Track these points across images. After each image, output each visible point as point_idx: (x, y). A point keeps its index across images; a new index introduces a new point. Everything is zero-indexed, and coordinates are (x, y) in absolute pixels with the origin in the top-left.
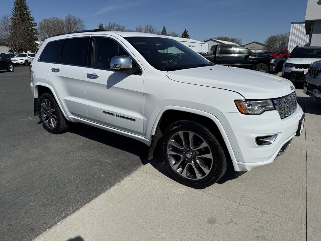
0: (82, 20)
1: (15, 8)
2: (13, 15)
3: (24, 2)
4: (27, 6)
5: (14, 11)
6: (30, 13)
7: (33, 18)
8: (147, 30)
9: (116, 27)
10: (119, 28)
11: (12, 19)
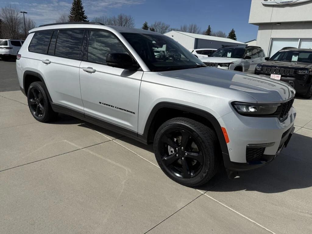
0: (132, 18)
1: (73, 8)
2: (71, 13)
3: (80, 3)
4: (82, 6)
5: (72, 10)
6: (84, 12)
7: (86, 17)
8: (191, 29)
9: (161, 26)
10: (164, 27)
11: (69, 17)
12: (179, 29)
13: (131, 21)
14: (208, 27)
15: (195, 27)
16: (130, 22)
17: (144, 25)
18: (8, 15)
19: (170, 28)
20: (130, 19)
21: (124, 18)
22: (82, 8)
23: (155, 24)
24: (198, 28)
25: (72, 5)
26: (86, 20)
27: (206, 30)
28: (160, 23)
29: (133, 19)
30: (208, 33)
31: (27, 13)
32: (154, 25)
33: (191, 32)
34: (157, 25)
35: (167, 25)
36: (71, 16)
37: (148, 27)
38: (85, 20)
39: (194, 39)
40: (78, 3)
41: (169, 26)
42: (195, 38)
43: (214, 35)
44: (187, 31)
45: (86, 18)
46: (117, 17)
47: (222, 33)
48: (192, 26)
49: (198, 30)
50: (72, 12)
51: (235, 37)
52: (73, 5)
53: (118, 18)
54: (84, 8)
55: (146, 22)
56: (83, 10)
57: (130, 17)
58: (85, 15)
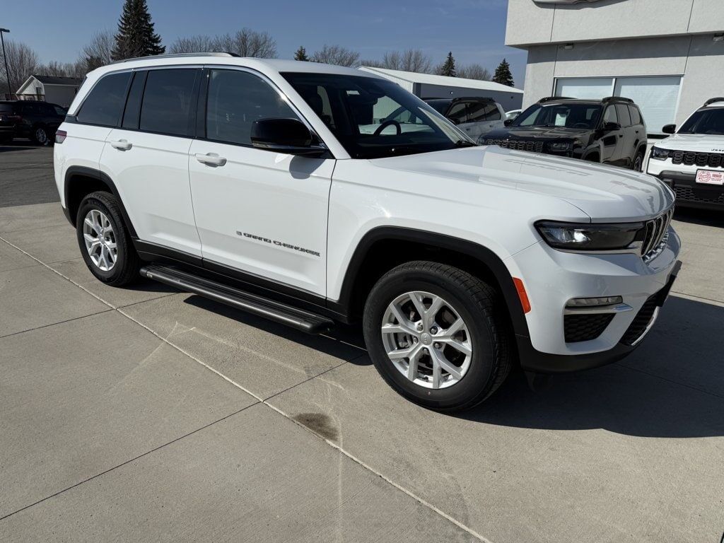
0: (271, 39)
1: (125, 16)
2: (120, 30)
3: (142, 5)
4: (147, 12)
6: (153, 27)
7: (158, 38)
8: (409, 61)
10: (345, 58)
11: (117, 39)
12: (381, 61)
13: (269, 47)
14: (447, 55)
15: (416, 59)
16: (265, 50)
17: (298, 55)
19: (359, 60)
20: (265, 43)
21: (250, 38)
22: (147, 17)
23: (325, 51)
24: (425, 59)
25: (123, 11)
26: (159, 45)
27: (444, 64)
28: (336, 49)
29: (271, 42)
30: (449, 70)
31: (8, 31)
32: (323, 55)
33: (407, 69)
34: (330, 54)
35: (351, 53)
36: (122, 38)
38: (155, 45)
39: (412, 85)
40: (137, 5)
41: (358, 56)
42: (414, 83)
43: (463, 76)
44: (399, 66)
45: (157, 40)
46: (234, 37)
47: (481, 71)
48: (411, 55)
49: (424, 65)
50: (124, 26)
51: (511, 78)
52: (126, 11)
53: (236, 40)
55: (301, 47)
56: (150, 23)
57: (266, 38)
58: (155, 33)
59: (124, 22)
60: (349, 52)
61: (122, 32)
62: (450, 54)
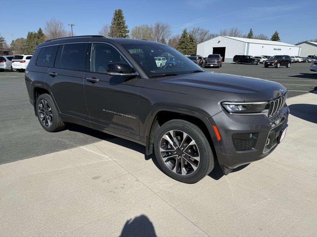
1: (114, 18)
3: (121, 13)
4: (123, 16)
6: (125, 22)
7: (127, 27)
8: (232, 33)
9: (200, 32)
10: (203, 33)
11: (110, 28)
12: (219, 34)
13: (168, 29)
18: (52, 29)
20: (167, 27)
21: (161, 25)
22: (122, 18)
26: (127, 29)
29: (169, 27)
30: (250, 37)
32: (193, 32)
36: (112, 27)
37: (188, 33)
38: (125, 29)
40: (119, 13)
46: (154, 26)
49: (239, 34)
50: (113, 22)
52: (114, 16)
54: (125, 17)
56: (124, 20)
57: (167, 25)
58: (126, 24)
59: (113, 20)
60: (205, 30)
61: (112, 24)
62: (251, 29)
